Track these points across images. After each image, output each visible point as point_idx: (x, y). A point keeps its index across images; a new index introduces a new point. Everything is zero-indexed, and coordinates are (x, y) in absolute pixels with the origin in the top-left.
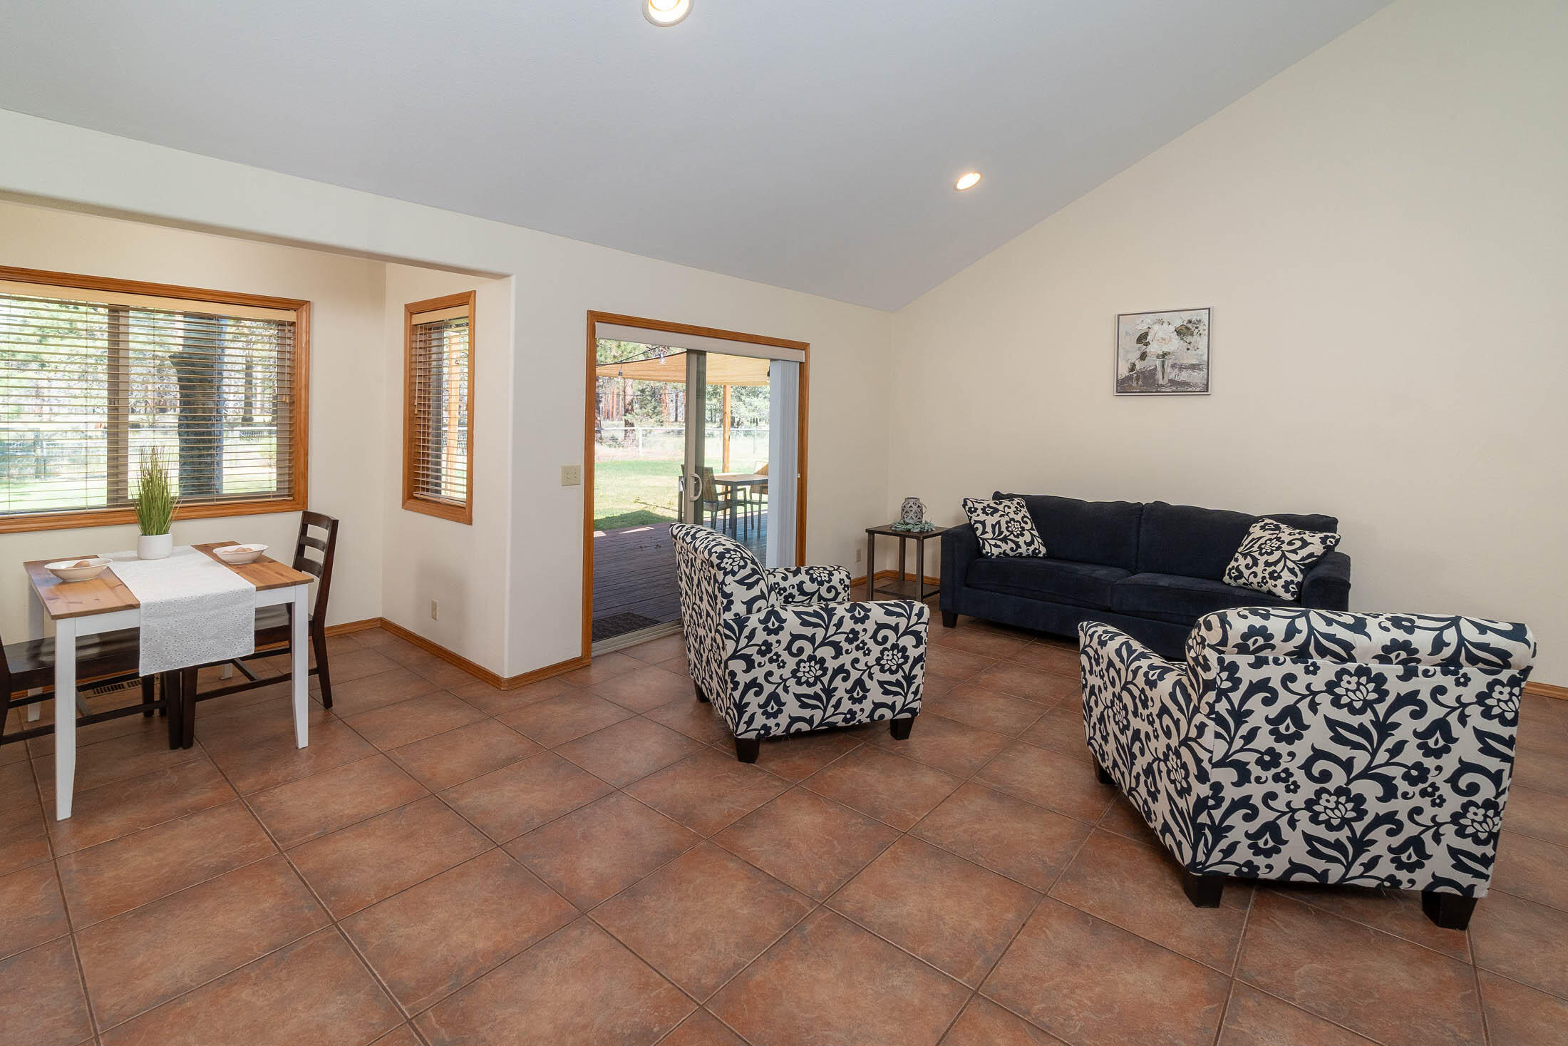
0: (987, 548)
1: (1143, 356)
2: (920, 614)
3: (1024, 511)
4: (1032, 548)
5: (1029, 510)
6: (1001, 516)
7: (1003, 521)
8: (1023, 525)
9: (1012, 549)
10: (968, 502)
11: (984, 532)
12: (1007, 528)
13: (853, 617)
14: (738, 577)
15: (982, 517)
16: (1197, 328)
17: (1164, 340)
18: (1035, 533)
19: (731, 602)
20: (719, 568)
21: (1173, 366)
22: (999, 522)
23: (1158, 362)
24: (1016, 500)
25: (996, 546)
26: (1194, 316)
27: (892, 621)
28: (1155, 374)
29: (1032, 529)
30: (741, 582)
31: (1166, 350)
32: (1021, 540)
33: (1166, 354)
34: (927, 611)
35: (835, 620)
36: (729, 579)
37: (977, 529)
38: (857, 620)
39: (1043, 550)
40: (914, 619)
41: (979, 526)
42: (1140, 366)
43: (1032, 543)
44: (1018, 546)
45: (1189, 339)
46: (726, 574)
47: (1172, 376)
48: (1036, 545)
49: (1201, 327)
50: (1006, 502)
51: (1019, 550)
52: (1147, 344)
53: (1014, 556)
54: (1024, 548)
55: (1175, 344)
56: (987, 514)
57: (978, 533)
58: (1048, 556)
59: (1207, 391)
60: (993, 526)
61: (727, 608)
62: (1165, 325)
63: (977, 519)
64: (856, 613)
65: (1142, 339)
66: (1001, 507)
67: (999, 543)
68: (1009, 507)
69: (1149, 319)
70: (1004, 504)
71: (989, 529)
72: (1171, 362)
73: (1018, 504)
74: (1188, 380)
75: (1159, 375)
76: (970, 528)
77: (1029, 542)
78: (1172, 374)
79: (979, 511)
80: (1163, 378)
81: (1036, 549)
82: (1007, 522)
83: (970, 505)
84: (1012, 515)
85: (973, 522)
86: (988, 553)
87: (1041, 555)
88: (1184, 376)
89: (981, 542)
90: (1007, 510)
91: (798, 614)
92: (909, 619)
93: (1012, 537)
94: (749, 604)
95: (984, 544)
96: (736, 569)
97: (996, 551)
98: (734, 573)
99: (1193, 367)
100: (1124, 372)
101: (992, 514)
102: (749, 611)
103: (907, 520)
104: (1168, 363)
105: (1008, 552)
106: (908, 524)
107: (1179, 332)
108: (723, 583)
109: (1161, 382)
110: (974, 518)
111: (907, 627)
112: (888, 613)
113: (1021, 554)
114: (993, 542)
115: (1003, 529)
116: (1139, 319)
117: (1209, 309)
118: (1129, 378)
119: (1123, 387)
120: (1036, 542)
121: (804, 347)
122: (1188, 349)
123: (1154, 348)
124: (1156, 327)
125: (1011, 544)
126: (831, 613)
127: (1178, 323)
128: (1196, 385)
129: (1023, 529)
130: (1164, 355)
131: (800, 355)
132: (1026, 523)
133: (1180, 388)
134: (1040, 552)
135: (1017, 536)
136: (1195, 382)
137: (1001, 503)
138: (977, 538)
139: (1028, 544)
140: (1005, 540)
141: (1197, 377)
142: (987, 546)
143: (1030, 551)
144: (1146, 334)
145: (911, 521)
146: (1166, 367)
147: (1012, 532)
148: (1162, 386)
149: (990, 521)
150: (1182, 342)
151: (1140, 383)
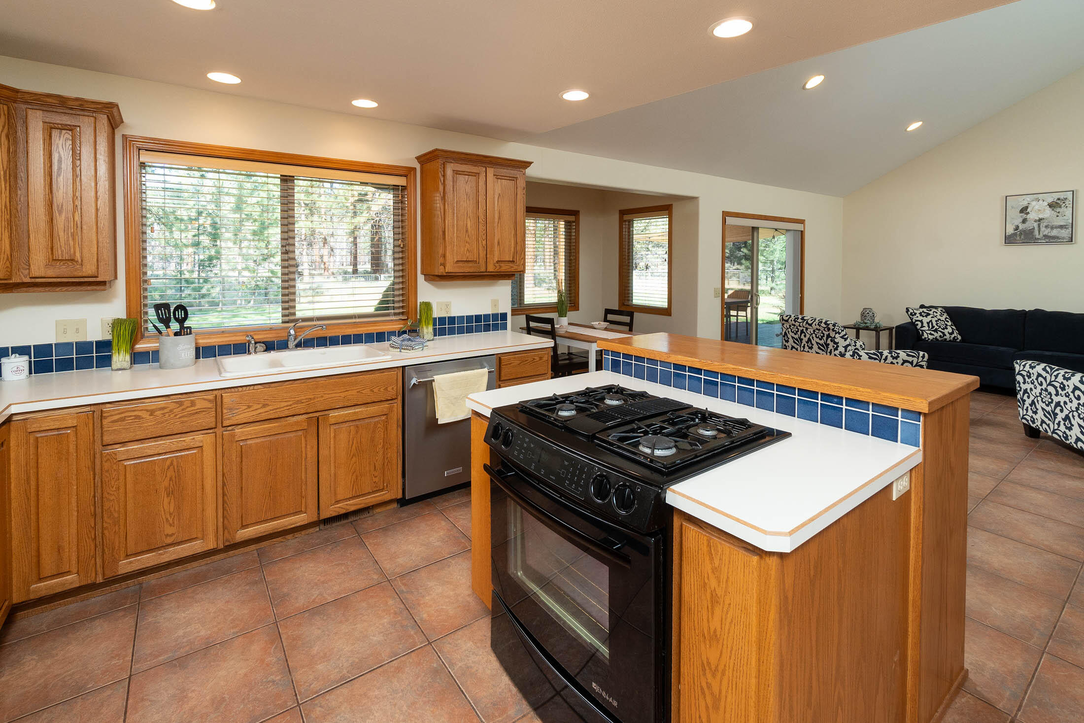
0: (925, 335)
1: (1024, 221)
2: (923, 357)
3: (945, 315)
4: (953, 336)
5: (948, 314)
6: (932, 317)
7: (934, 320)
8: (946, 323)
9: (940, 336)
10: (910, 310)
11: (922, 326)
12: (937, 324)
13: (892, 356)
14: (841, 335)
15: (920, 318)
16: (1064, 203)
17: (1039, 210)
18: (954, 327)
19: (838, 346)
20: (833, 330)
21: (1046, 227)
22: (931, 321)
23: (1036, 225)
24: (940, 309)
25: (931, 334)
26: (1062, 196)
27: (910, 359)
28: (1033, 232)
29: (952, 325)
30: (842, 337)
31: (1041, 216)
32: (946, 331)
33: (1041, 219)
34: (926, 355)
35: (884, 357)
36: (837, 336)
37: (917, 325)
38: (894, 358)
39: (959, 337)
40: (920, 359)
41: (919, 323)
42: (1021, 227)
43: (952, 333)
44: (944, 335)
45: (1058, 210)
46: (836, 333)
47: (1046, 233)
48: (955, 334)
49: (1067, 202)
50: (934, 310)
51: (945, 337)
52: (1028, 213)
53: (942, 341)
54: (948, 335)
55: (1048, 213)
56: (923, 316)
57: (919, 327)
58: (963, 340)
59: (1072, 241)
60: (928, 323)
61: (836, 349)
62: (1041, 202)
63: (917, 319)
64: (893, 354)
65: (1024, 210)
66: (931, 312)
67: (932, 332)
68: (937, 313)
69: (1028, 198)
70: (932, 311)
71: (925, 324)
72: (1045, 224)
73: (941, 311)
74: (1058, 235)
75: (1036, 232)
76: (913, 324)
77: (950, 332)
78: (1046, 232)
79: (918, 315)
80: (1039, 234)
81: (955, 337)
82: (936, 321)
83: (911, 311)
84: (939, 317)
85: (914, 321)
86: (926, 338)
87: (958, 340)
88: (1055, 233)
89: (921, 332)
90: (935, 314)
91: (867, 354)
92: (918, 359)
93: (940, 329)
94: (846, 347)
95: (923, 333)
96: (840, 331)
97: (931, 337)
98: (839, 333)
99: (1061, 227)
100: (1010, 230)
101: (926, 316)
102: (846, 351)
103: (866, 321)
104: (1043, 225)
105: (938, 338)
106: (866, 323)
107: (1051, 206)
108: (834, 337)
109: (1037, 236)
110: (915, 318)
111: (917, 363)
112: (908, 355)
113: (946, 339)
114: (929, 332)
115: (934, 324)
116: (1020, 198)
117: (1073, 191)
118: (1015, 234)
119: (1009, 240)
120: (955, 333)
121: (802, 222)
122: (1058, 216)
123: (1033, 216)
124: (1034, 203)
125: (940, 334)
126: (881, 354)
127: (1050, 200)
128: (1063, 238)
129: (946, 325)
130: (1040, 220)
131: (799, 227)
132: (948, 322)
133: (1051, 240)
134: (958, 339)
135: (943, 329)
136: (1063, 236)
137: (931, 310)
138: (917, 330)
139: (951, 334)
140: (936, 331)
141: (1065, 233)
142: (925, 334)
143: (952, 338)
144: (1027, 208)
145: (868, 322)
146: (1041, 227)
147: (940, 327)
148: (1038, 239)
149: (926, 320)
150: (1053, 212)
151: (1022, 237)
